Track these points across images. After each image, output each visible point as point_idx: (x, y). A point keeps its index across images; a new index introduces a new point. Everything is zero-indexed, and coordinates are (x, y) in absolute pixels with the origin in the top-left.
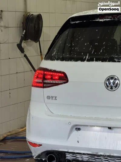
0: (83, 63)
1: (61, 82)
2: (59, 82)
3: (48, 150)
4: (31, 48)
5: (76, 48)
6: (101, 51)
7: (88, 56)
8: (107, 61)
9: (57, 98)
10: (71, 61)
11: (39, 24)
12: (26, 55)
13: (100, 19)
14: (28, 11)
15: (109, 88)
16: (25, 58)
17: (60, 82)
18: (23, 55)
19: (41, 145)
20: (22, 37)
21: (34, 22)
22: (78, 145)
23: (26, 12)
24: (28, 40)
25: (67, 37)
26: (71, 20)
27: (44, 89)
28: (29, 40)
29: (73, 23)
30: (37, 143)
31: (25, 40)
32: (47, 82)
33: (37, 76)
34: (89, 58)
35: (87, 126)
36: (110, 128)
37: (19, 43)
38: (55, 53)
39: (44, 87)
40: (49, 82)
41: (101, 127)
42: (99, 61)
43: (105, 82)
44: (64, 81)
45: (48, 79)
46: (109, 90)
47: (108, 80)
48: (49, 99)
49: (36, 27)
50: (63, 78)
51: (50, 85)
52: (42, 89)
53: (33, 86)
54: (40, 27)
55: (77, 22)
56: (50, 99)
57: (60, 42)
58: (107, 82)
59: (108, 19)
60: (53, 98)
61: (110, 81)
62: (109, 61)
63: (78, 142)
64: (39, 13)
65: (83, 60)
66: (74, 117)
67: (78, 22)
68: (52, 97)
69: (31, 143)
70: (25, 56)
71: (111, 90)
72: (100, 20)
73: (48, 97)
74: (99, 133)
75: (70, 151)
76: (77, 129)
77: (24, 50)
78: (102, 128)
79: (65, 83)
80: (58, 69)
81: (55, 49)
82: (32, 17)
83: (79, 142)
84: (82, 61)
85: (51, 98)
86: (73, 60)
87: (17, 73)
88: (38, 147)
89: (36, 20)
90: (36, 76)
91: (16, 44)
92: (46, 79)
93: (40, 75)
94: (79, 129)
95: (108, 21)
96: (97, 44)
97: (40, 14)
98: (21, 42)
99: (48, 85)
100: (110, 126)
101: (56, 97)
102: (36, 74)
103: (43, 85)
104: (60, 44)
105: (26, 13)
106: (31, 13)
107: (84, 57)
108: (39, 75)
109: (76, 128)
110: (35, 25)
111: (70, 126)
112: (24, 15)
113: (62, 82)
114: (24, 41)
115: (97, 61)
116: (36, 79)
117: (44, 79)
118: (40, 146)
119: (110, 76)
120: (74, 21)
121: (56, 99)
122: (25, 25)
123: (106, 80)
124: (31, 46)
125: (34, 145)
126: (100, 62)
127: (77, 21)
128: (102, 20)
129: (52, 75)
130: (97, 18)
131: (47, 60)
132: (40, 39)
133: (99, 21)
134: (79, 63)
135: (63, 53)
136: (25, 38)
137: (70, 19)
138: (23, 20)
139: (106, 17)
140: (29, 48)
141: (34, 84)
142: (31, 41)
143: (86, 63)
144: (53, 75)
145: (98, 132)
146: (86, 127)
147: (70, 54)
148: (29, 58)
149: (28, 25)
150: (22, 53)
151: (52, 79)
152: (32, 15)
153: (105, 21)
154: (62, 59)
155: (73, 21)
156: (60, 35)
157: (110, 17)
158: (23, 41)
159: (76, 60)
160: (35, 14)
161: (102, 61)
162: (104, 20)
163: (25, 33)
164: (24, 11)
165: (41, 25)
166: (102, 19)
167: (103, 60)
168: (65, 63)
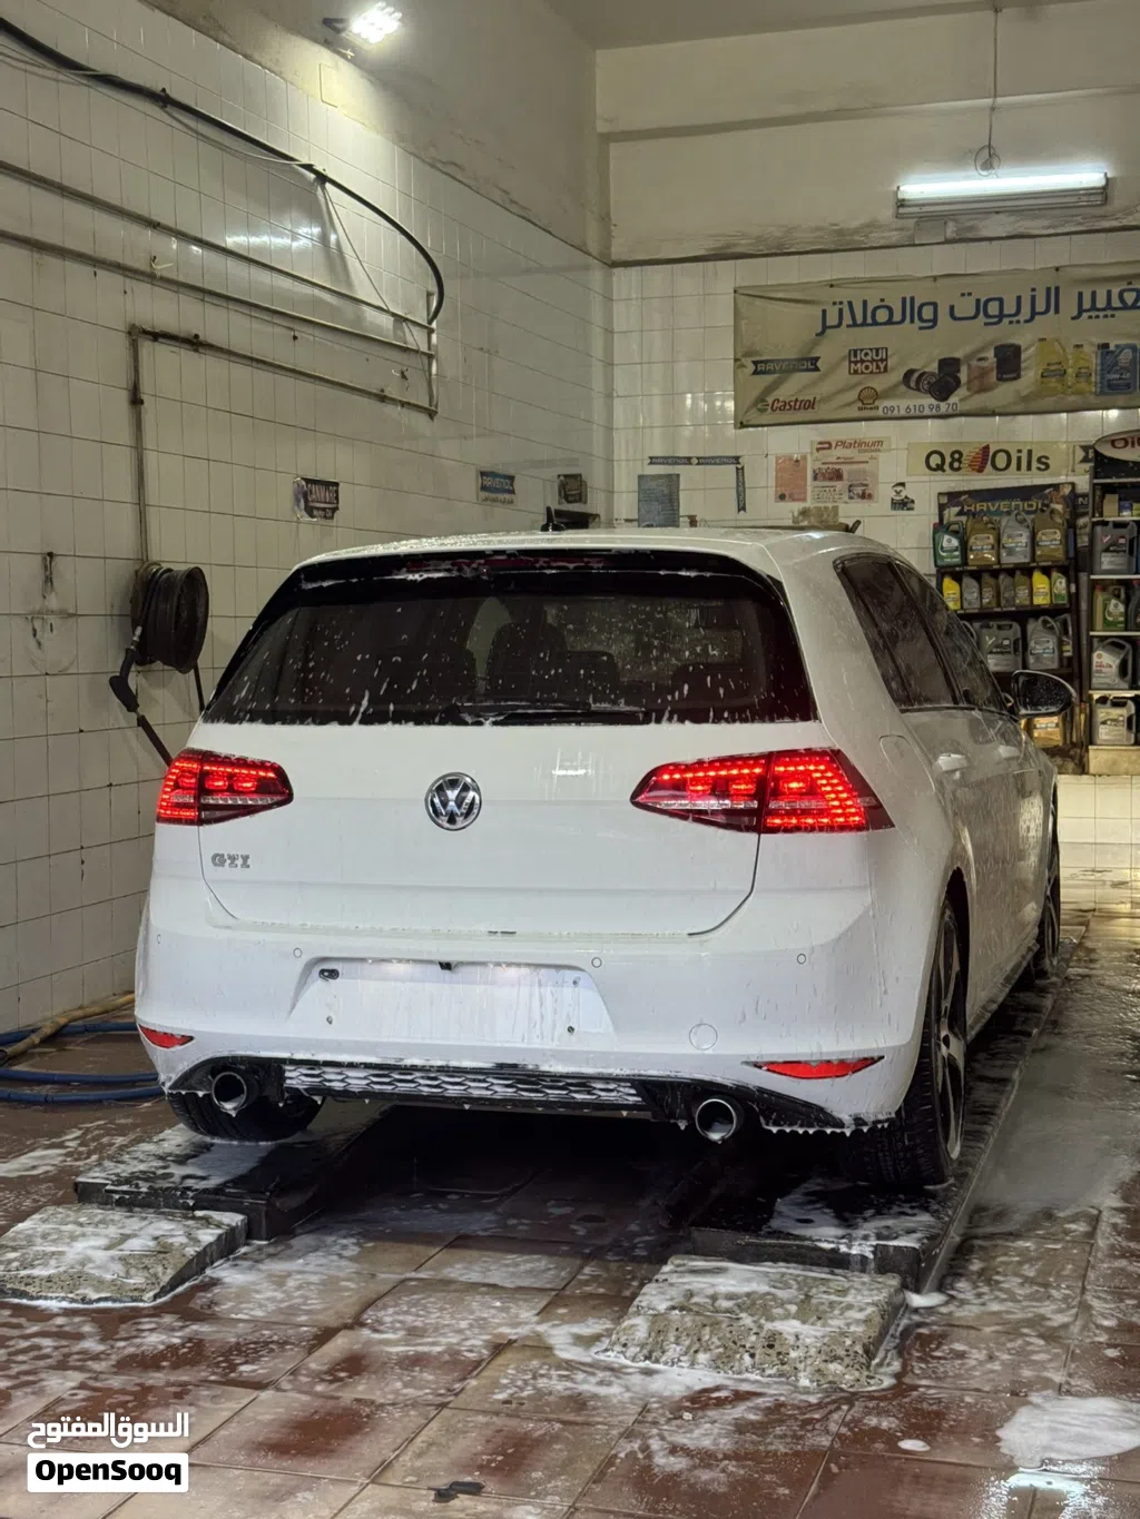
0: (346, 728)
1: (264, 803)
2: (260, 803)
3: (219, 1055)
4: (165, 694)
5: (323, 674)
6: (414, 687)
7: (366, 698)
8: (437, 720)
9: (249, 862)
10: (302, 723)
11: (193, 605)
12: (143, 717)
13: (409, 572)
14: (154, 557)
15: (444, 821)
16: (140, 728)
17: (261, 800)
18: (134, 716)
19: (191, 1038)
20: (128, 650)
21: (175, 599)
22: (330, 1034)
23: (143, 559)
24: (151, 662)
25: (290, 634)
26: (302, 576)
27: (201, 828)
28: (158, 665)
29: (311, 586)
30: (174, 1033)
31: (140, 663)
32: (211, 802)
33: (176, 782)
34: (371, 710)
35: (363, 960)
36: (446, 966)
37: (118, 674)
38: (243, 693)
39: (200, 822)
40: (221, 802)
41: (415, 961)
42: (406, 722)
43: (426, 800)
44: (277, 798)
45: (219, 791)
46: (442, 827)
47: (440, 789)
48: (222, 863)
49: (185, 614)
50: (276, 787)
51: (225, 813)
52: (196, 827)
53: (160, 819)
54: (200, 615)
55: (325, 584)
56: (223, 866)
57: (263, 654)
58: (436, 800)
59: (439, 571)
60: (236, 862)
61: (446, 796)
62: (443, 722)
63: (330, 1023)
64: (193, 566)
65: (346, 720)
66: (315, 930)
67: (331, 583)
68: (233, 858)
69: (151, 1034)
70: (143, 723)
71: (447, 825)
72: (411, 577)
73: (218, 860)
74: (408, 985)
75: (299, 1056)
76: (326, 974)
77: (139, 702)
78: (418, 968)
79: (280, 804)
80: (254, 755)
81: (246, 678)
82: (168, 578)
83: (334, 1022)
84: (343, 722)
85: (228, 861)
86: (310, 720)
87: (111, 785)
88: (178, 1048)
89: (182, 589)
90: (171, 780)
91: (105, 680)
92: (210, 792)
93: (188, 778)
94: (333, 974)
95: (439, 579)
96: (399, 659)
97: (197, 568)
98: (125, 669)
99: (218, 814)
100: (445, 959)
101: (245, 858)
102: (174, 774)
103: (200, 815)
104: (266, 660)
105: (145, 565)
106: (165, 566)
107: (353, 709)
108: (184, 777)
109: (322, 972)
110: (178, 607)
111: (299, 966)
112: (137, 572)
113: (269, 800)
114: (140, 668)
115: (401, 723)
116: (172, 790)
117: (202, 790)
118: (186, 1043)
119: (444, 776)
120: (315, 581)
121: (245, 865)
122: (139, 609)
123: (430, 790)
124: (164, 686)
125: (166, 1040)
126: (411, 724)
127: (324, 580)
128: (417, 577)
129: (231, 776)
130: (399, 569)
131: (213, 722)
132: (199, 661)
133: (405, 580)
134: (334, 729)
135: (275, 692)
136: (140, 655)
137: (298, 571)
138: (135, 591)
139: (429, 565)
140: (158, 693)
141: (166, 810)
142: (166, 667)
143: (356, 728)
144: (235, 775)
145: (404, 982)
146: (358, 966)
147: (301, 695)
148: (157, 730)
149: (153, 608)
150: (129, 710)
151: (231, 790)
152: (169, 570)
153: (428, 579)
154: (271, 717)
155: (309, 579)
156: (261, 633)
157: (447, 565)
158: (133, 668)
159: (322, 719)
160: (181, 568)
161: (418, 723)
162: (425, 576)
163: (141, 637)
164: (135, 557)
165: (203, 609)
166: (417, 572)
167: (422, 719)
168: (279, 730)
